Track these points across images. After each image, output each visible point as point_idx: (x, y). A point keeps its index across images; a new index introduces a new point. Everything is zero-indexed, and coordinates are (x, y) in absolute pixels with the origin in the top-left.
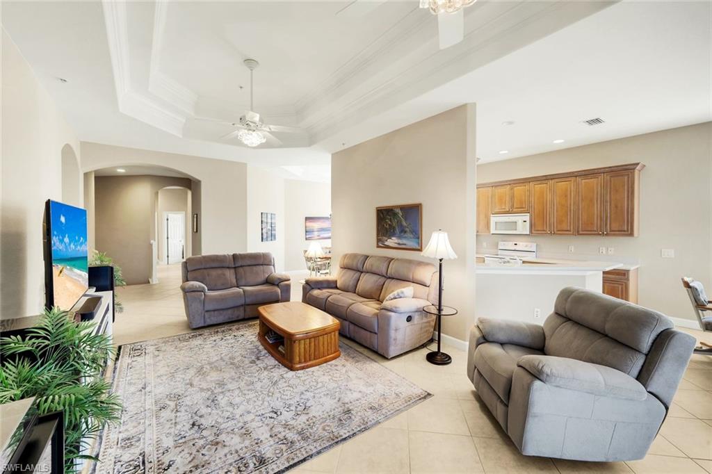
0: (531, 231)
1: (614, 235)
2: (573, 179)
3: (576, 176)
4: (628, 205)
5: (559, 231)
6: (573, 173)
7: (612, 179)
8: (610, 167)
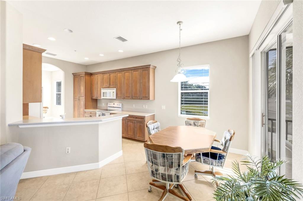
0: (116, 98)
1: (144, 99)
2: (130, 71)
3: (131, 70)
4: (148, 85)
5: (126, 97)
6: (130, 68)
7: (143, 72)
8: (142, 66)
